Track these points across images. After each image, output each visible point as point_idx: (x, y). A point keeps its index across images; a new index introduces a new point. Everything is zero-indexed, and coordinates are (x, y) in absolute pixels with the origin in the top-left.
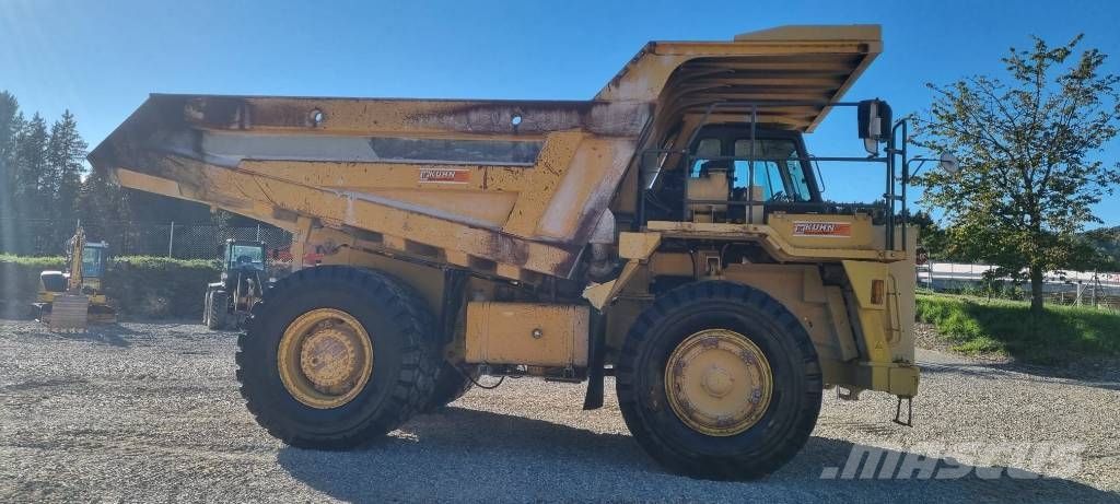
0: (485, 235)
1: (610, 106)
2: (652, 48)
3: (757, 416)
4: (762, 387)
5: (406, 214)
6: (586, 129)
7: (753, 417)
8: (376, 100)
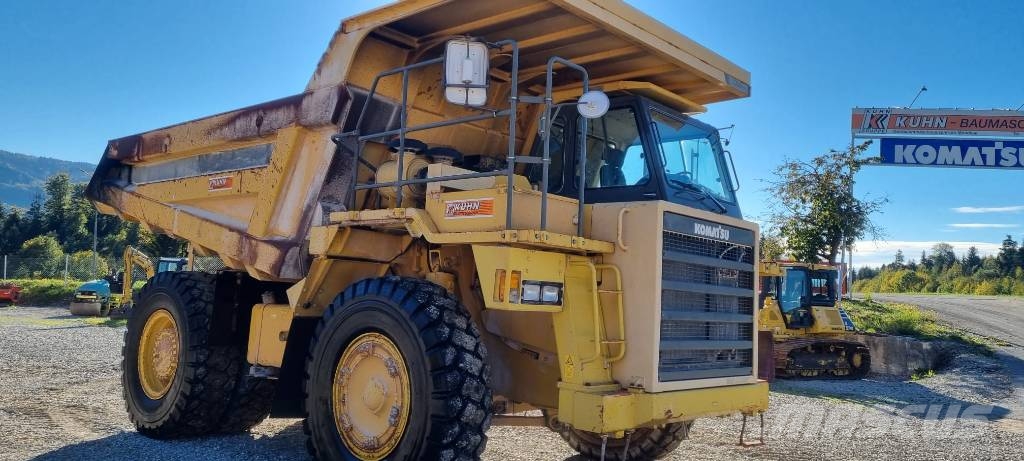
0: (235, 236)
1: (315, 95)
2: (343, 29)
3: (396, 440)
4: (402, 406)
5: (199, 221)
6: (298, 124)
7: (393, 442)
8: (193, 122)
